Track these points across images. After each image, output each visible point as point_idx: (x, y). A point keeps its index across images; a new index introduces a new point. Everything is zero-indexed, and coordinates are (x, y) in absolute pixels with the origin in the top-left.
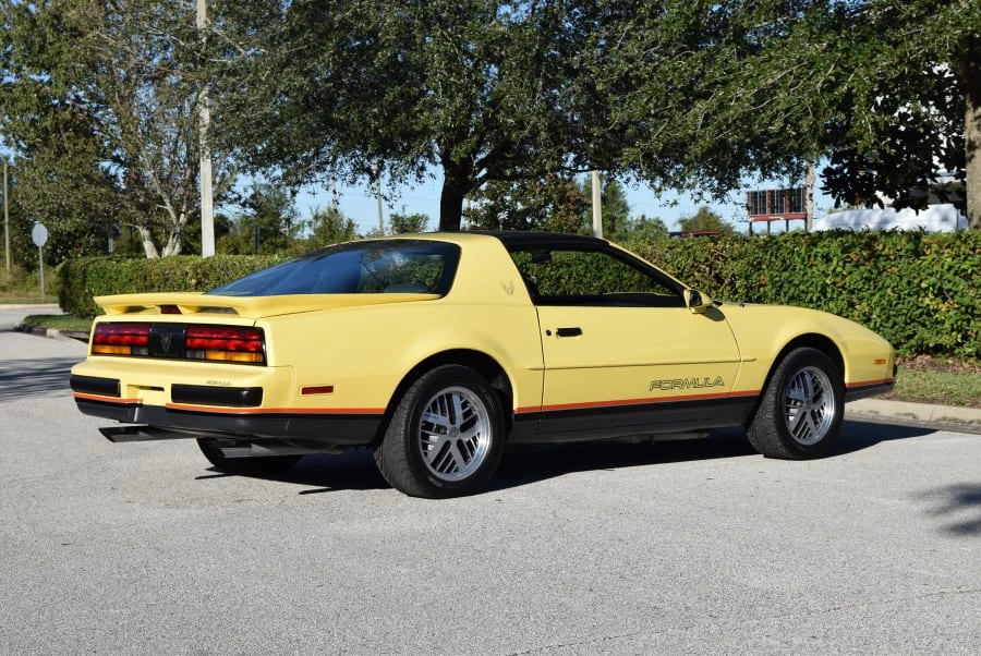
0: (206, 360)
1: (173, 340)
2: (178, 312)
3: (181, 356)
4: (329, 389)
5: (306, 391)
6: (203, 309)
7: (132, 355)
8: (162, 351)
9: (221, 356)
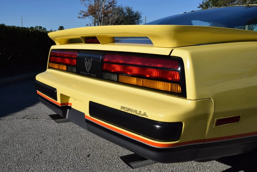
0: (118, 82)
1: (93, 63)
2: (98, 42)
3: (100, 76)
4: (236, 119)
5: (220, 122)
6: (115, 40)
7: (67, 71)
8: (85, 71)
9: (134, 81)
